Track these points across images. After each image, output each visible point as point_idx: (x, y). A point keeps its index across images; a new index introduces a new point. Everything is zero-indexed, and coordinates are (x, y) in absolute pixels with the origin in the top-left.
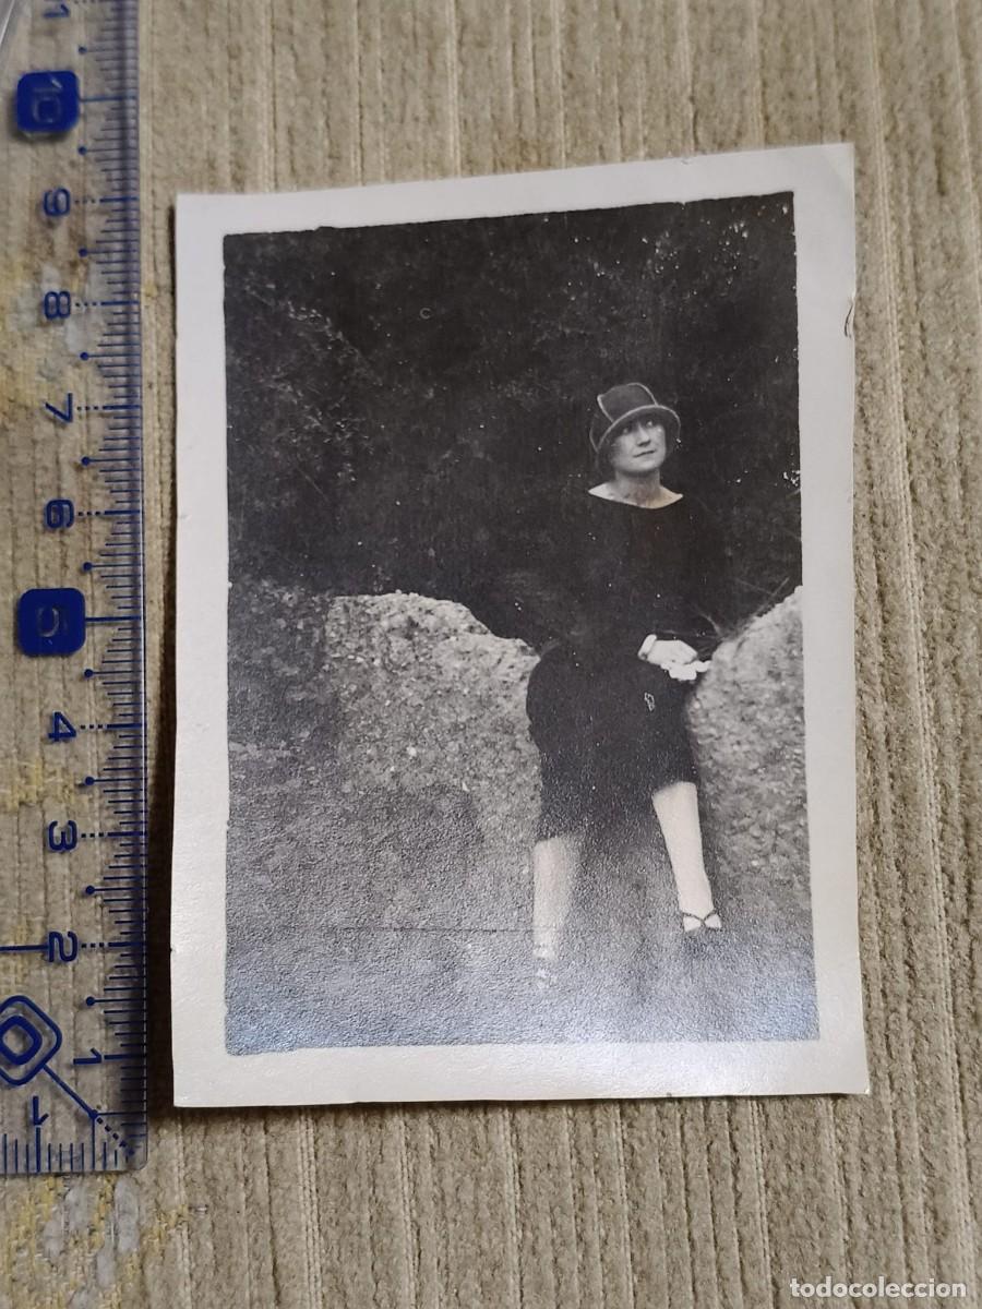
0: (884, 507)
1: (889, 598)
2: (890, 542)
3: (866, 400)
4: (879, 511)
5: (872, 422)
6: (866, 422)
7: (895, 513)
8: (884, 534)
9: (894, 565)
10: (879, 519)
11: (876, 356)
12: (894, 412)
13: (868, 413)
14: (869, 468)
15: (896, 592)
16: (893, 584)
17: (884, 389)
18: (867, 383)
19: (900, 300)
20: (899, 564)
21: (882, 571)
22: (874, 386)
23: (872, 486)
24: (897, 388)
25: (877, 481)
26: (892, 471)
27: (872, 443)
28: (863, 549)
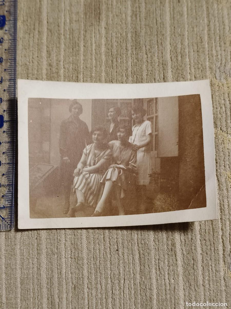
0: (165, 61)
1: (165, 79)
2: (166, 68)
3: (162, 41)
4: (164, 62)
5: (163, 45)
6: (162, 45)
7: (167, 62)
8: (165, 67)
9: (166, 72)
10: (164, 64)
11: (164, 33)
12: (168, 43)
13: (162, 43)
14: (162, 54)
15: (167, 78)
16: (166, 76)
17: (166, 39)
18: (162, 38)
19: (170, 22)
20: (168, 72)
21: (164, 74)
22: (164, 38)
23: (163, 57)
24: (168, 39)
25: (164, 56)
26: (167, 55)
27: (163, 49)
28: (160, 70)
